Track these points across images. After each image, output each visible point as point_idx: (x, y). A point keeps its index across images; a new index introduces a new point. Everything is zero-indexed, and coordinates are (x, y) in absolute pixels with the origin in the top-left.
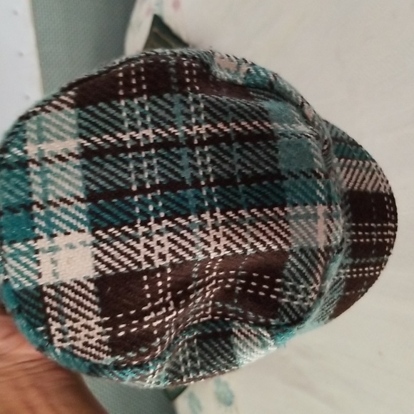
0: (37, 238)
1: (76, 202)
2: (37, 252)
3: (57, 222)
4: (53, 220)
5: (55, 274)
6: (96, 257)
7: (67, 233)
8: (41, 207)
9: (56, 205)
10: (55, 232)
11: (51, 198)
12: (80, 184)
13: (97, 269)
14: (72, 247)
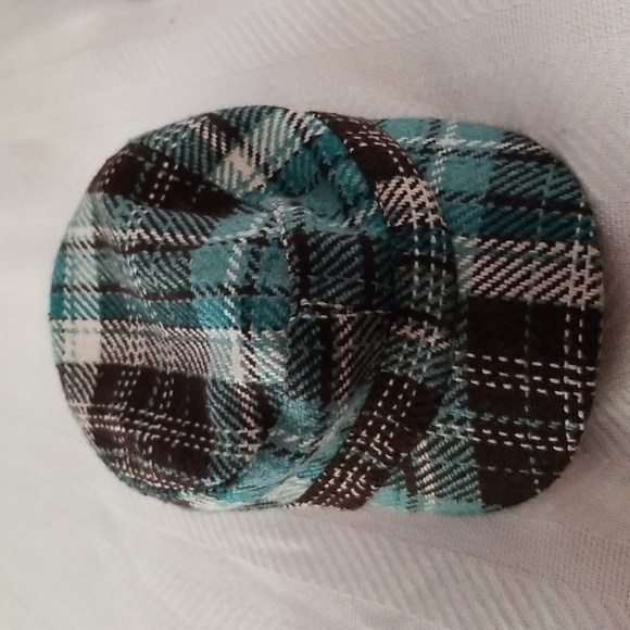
0: (64, 318)
1: (92, 290)
2: (63, 331)
3: (78, 306)
4: (75, 304)
5: (73, 354)
6: (103, 346)
7: (84, 319)
8: (69, 290)
9: (79, 291)
10: (76, 315)
11: (76, 283)
12: (95, 272)
13: (102, 357)
14: (86, 331)
